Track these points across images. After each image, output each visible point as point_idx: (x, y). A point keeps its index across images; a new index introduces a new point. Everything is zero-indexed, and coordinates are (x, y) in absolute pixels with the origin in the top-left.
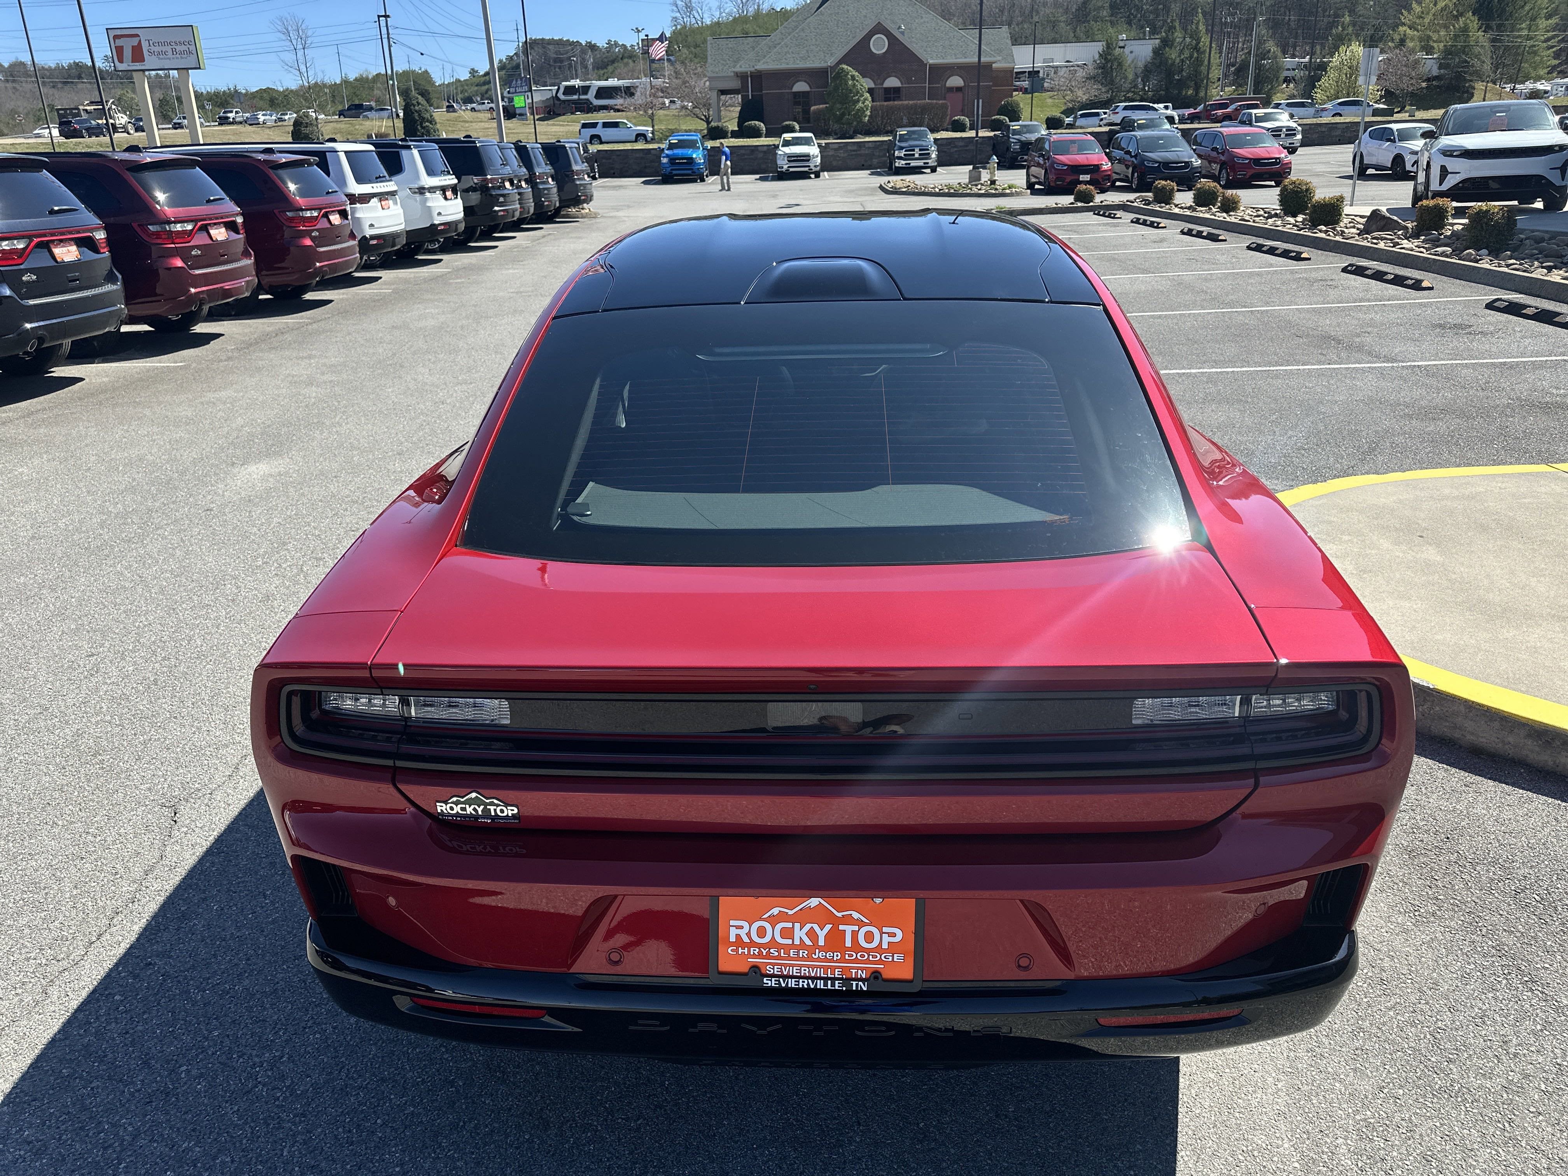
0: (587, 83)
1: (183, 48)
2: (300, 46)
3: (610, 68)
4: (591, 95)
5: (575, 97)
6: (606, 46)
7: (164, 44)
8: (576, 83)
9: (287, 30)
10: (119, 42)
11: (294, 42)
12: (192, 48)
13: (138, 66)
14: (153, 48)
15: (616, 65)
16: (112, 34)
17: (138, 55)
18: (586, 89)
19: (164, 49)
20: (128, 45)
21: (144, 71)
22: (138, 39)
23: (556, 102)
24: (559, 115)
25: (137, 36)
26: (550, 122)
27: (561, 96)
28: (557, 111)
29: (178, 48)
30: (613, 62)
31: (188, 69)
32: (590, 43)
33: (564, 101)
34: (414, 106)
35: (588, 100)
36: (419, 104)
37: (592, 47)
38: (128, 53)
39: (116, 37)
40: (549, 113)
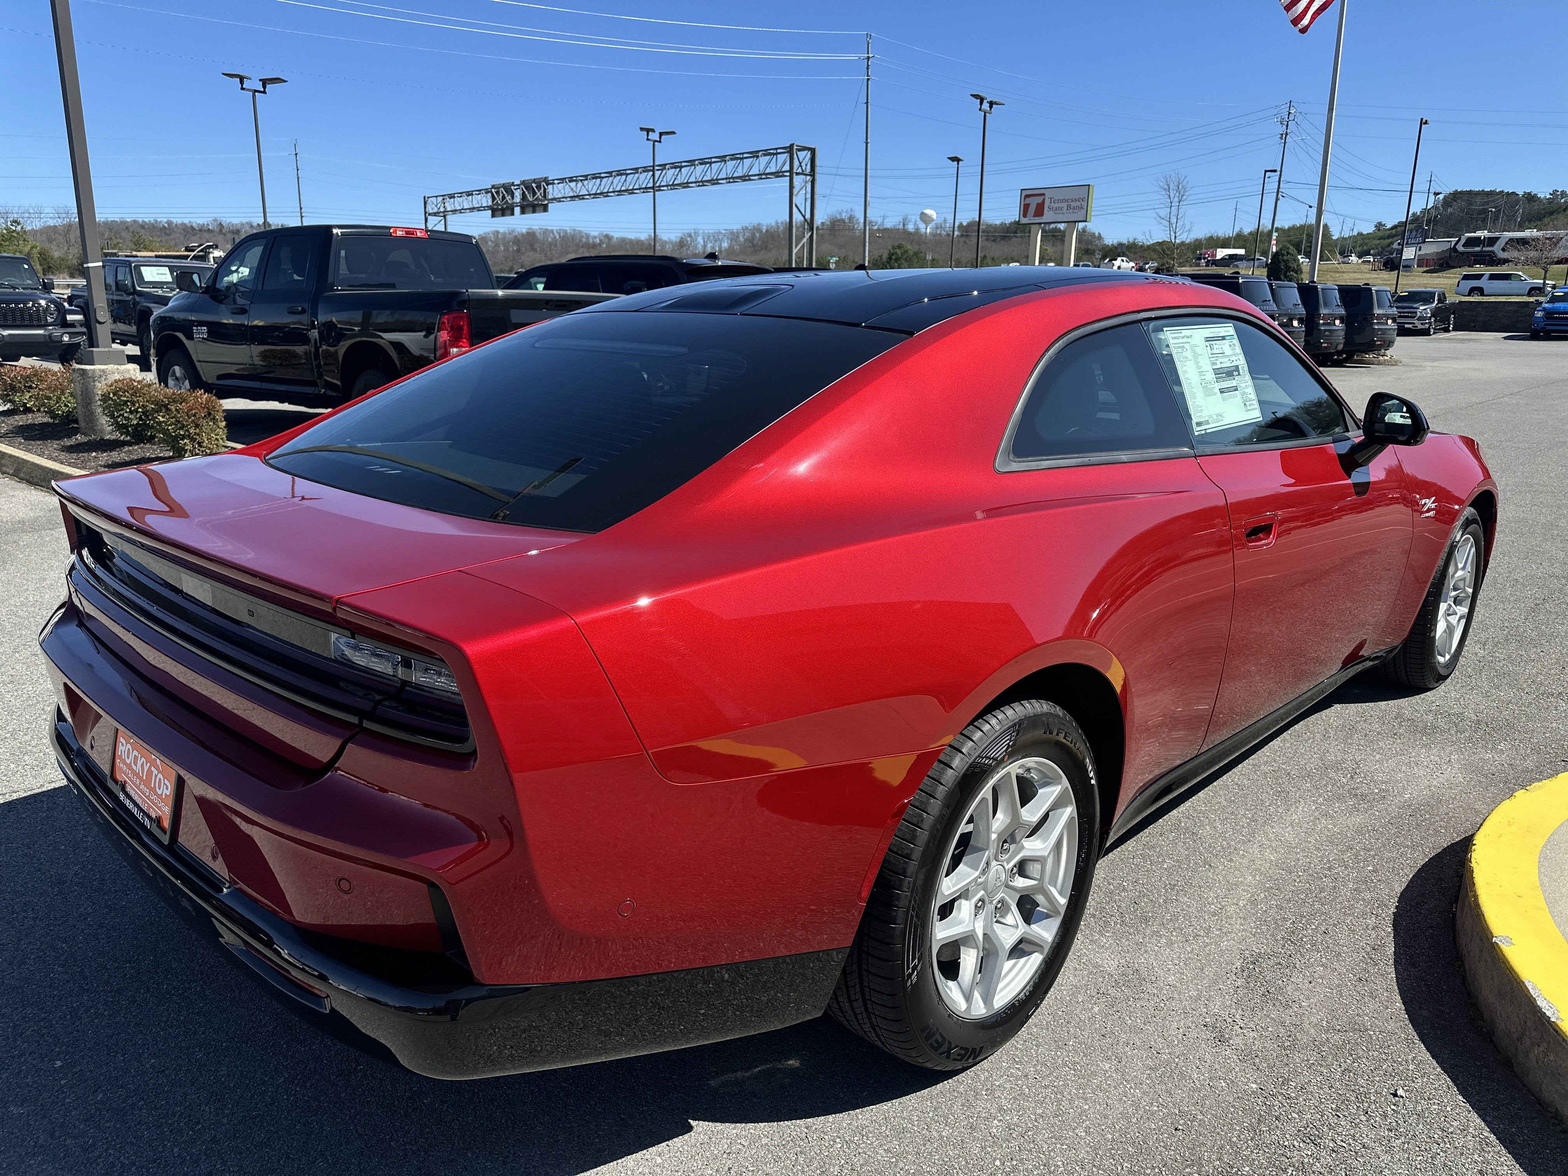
0: (1497, 234)
1: (1078, 204)
2: (1176, 199)
3: (1546, 220)
4: (1497, 248)
5: (1478, 249)
6: (1548, 196)
7: (1062, 201)
8: (1482, 234)
9: (1168, 185)
10: (1028, 201)
11: (1172, 196)
12: (1085, 204)
13: (1037, 220)
14: (1053, 205)
15: (1555, 216)
16: (1025, 193)
17: (1040, 211)
18: (1492, 241)
19: (1061, 205)
20: (1034, 202)
21: (1040, 224)
22: (1043, 197)
23: (1453, 254)
24: (1454, 267)
25: (1044, 194)
26: (1440, 274)
27: (1460, 248)
28: (1451, 263)
29: (1073, 204)
30: (1552, 213)
31: (1075, 222)
32: (1529, 194)
33: (1463, 253)
34: (1283, 255)
35: (1493, 252)
36: (1288, 253)
37: (1530, 198)
38: (1032, 209)
39: (1027, 196)
40: (1441, 265)
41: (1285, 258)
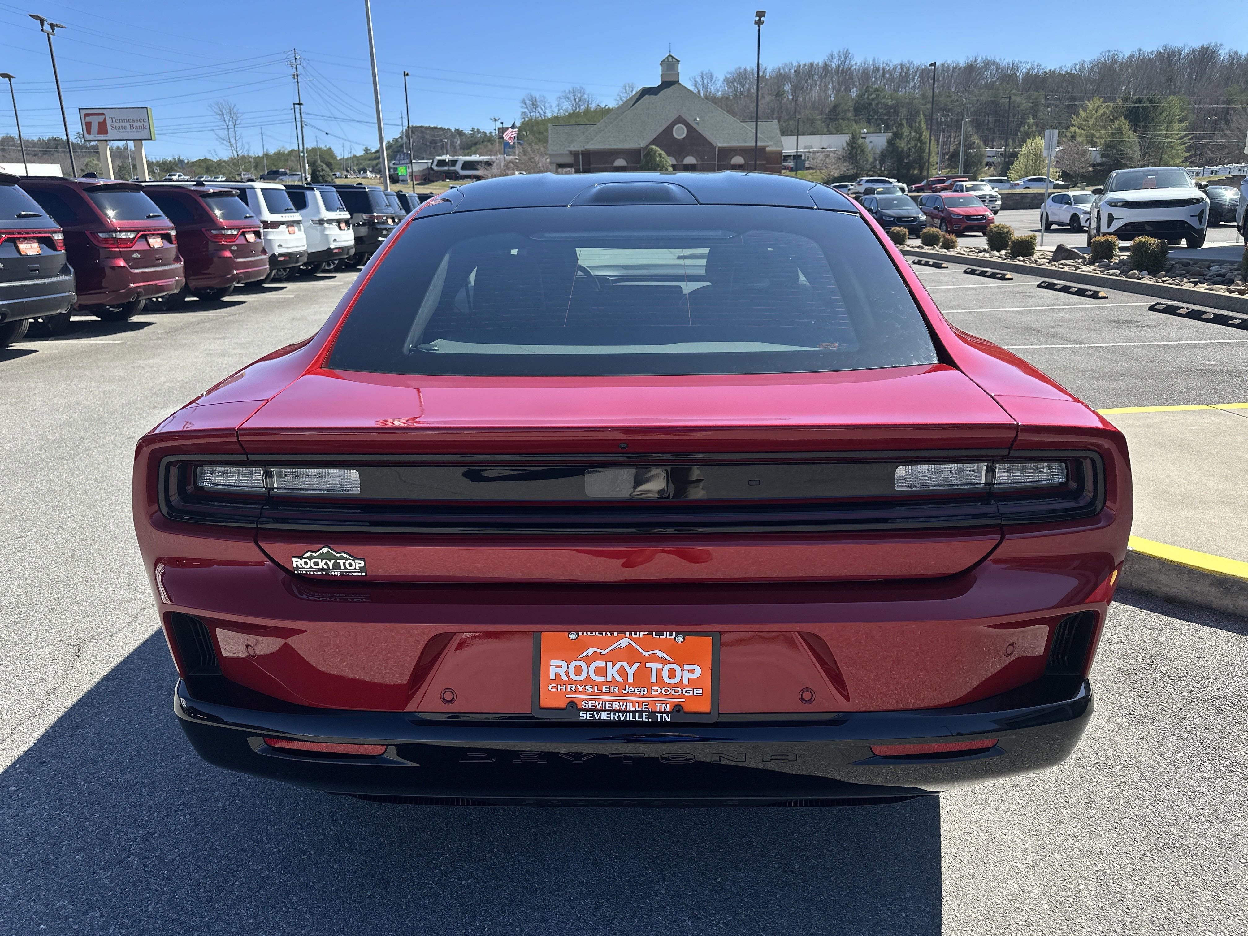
0: (456, 158)
1: (139, 124)
2: (231, 126)
3: (473, 149)
4: (458, 168)
5: (446, 168)
6: (470, 132)
7: (124, 121)
8: (447, 157)
9: (222, 113)
10: (88, 119)
11: (227, 121)
12: (146, 124)
13: (102, 137)
14: (115, 124)
15: (478, 146)
16: (83, 112)
17: (103, 128)
18: (454, 163)
19: (123, 124)
20: (95, 122)
21: (106, 141)
22: (103, 117)
23: (432, 172)
24: (433, 181)
25: (103, 114)
26: (426, 186)
27: (435, 167)
28: (431, 179)
29: (135, 124)
30: (476, 144)
31: (141, 140)
32: (458, 130)
33: (437, 171)
34: (319, 171)
35: (455, 170)
36: (323, 170)
37: (460, 133)
38: (95, 127)
39: (86, 115)
40: (425, 180)
41: (321, 173)
